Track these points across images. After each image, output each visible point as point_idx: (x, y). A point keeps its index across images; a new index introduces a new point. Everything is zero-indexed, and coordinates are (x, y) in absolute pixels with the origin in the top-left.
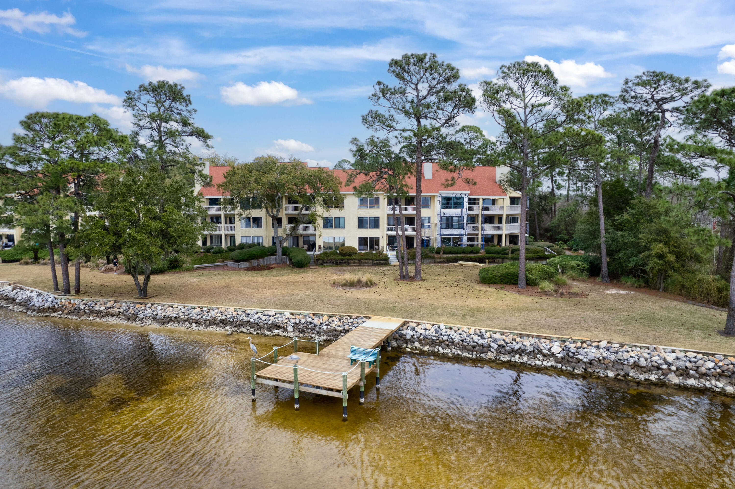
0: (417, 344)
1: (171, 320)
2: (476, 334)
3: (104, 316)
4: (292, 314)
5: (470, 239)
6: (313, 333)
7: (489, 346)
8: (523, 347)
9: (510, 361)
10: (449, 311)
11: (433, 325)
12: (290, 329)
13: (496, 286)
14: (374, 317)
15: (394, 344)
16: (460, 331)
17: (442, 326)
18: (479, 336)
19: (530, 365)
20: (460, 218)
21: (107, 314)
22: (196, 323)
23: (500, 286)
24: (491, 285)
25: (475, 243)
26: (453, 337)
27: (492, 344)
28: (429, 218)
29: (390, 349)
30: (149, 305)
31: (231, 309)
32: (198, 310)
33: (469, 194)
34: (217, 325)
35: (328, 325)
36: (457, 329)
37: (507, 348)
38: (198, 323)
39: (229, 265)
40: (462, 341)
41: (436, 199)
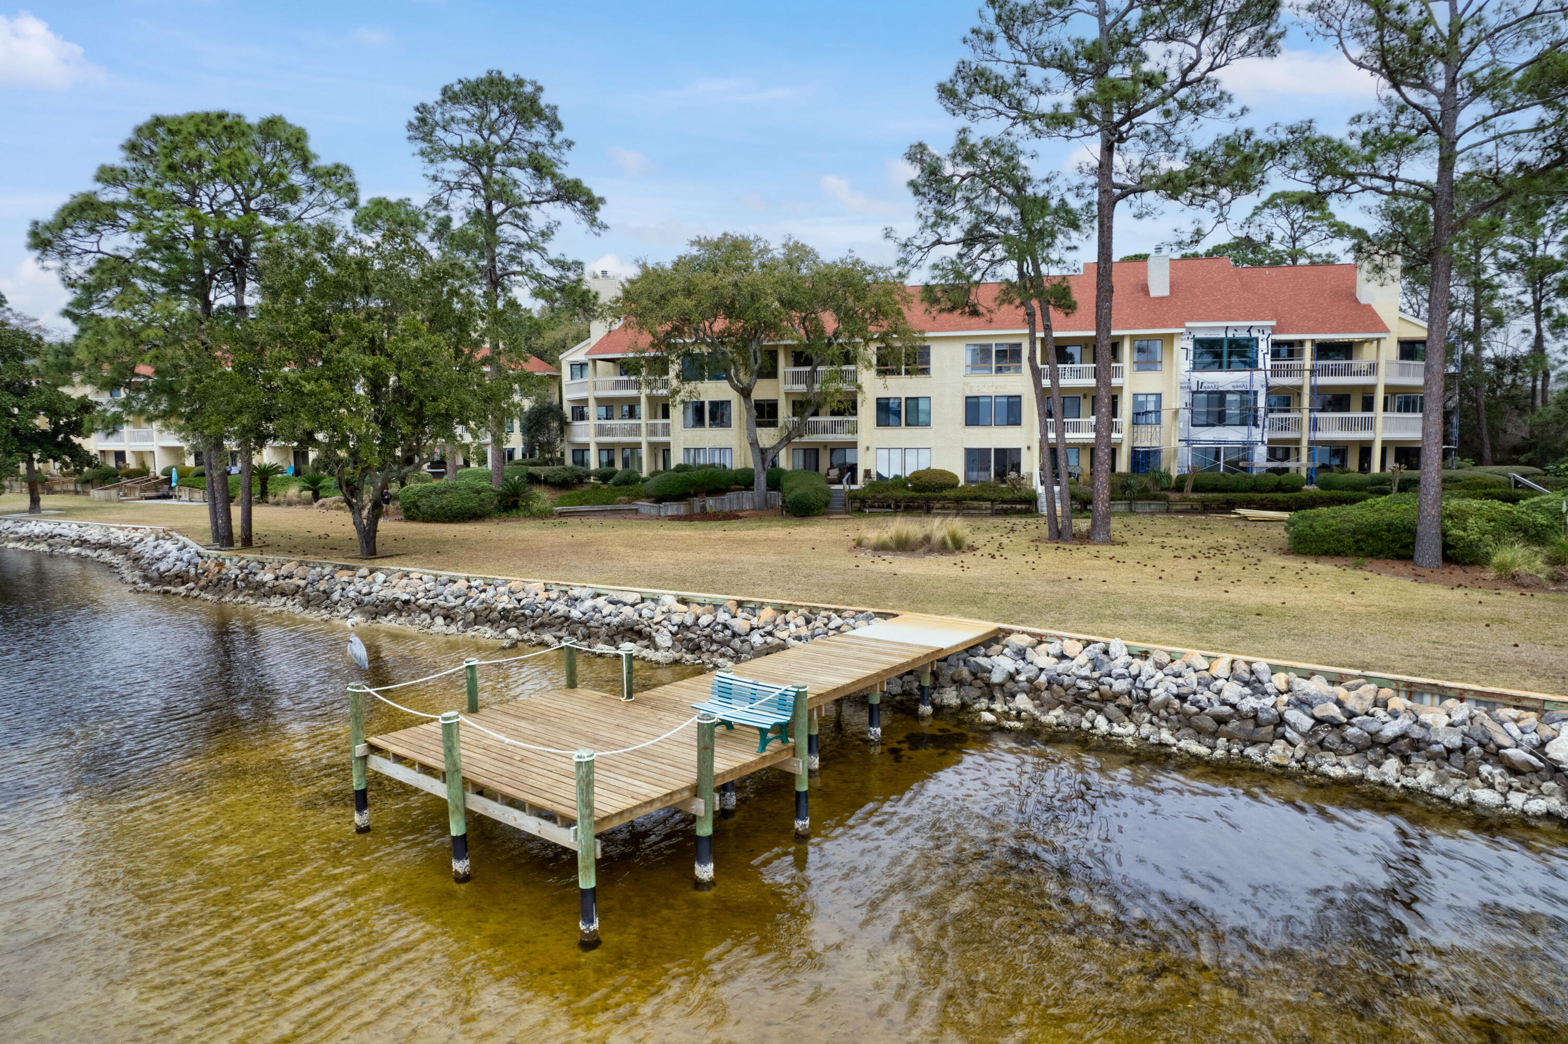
0: (1022, 702)
1: (394, 608)
2: (1237, 678)
3: (266, 596)
4: (683, 601)
5: (1272, 454)
6: (723, 655)
7: (1281, 721)
8: (1417, 732)
9: (1361, 779)
10: (1159, 610)
11: (1089, 643)
12: (664, 639)
13: (1337, 560)
14: (906, 616)
15: (951, 697)
16: (1177, 666)
17: (1118, 647)
18: (1246, 684)
19: (1445, 800)
20: (1247, 396)
21: (274, 591)
22: (445, 618)
23: (1351, 561)
24: (1323, 559)
25: (1291, 464)
26: (1150, 684)
27: (1292, 715)
28: (1159, 395)
29: (927, 709)
30: (364, 571)
31: (537, 585)
32: (462, 584)
33: (1274, 330)
34: (492, 622)
35: (770, 634)
36: (1166, 659)
37: (1351, 731)
38: (449, 617)
39: (642, 510)
40: (1182, 698)
41: (1178, 344)
